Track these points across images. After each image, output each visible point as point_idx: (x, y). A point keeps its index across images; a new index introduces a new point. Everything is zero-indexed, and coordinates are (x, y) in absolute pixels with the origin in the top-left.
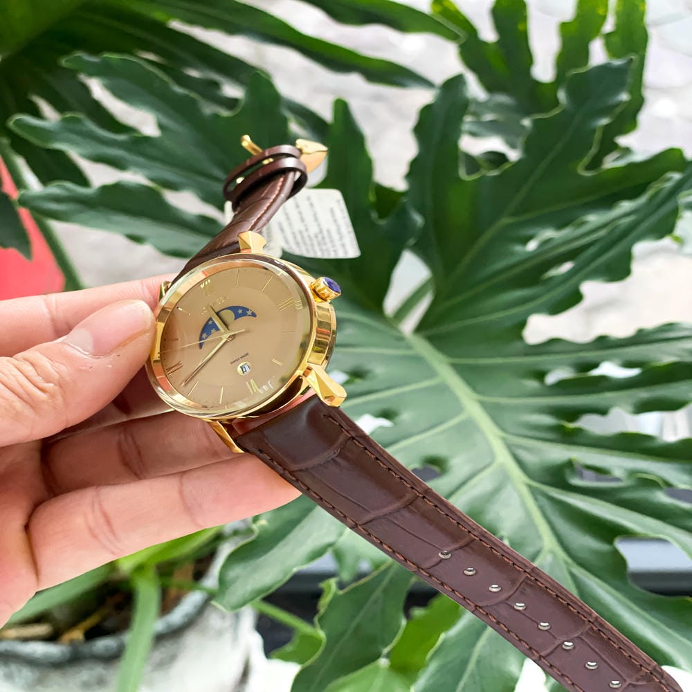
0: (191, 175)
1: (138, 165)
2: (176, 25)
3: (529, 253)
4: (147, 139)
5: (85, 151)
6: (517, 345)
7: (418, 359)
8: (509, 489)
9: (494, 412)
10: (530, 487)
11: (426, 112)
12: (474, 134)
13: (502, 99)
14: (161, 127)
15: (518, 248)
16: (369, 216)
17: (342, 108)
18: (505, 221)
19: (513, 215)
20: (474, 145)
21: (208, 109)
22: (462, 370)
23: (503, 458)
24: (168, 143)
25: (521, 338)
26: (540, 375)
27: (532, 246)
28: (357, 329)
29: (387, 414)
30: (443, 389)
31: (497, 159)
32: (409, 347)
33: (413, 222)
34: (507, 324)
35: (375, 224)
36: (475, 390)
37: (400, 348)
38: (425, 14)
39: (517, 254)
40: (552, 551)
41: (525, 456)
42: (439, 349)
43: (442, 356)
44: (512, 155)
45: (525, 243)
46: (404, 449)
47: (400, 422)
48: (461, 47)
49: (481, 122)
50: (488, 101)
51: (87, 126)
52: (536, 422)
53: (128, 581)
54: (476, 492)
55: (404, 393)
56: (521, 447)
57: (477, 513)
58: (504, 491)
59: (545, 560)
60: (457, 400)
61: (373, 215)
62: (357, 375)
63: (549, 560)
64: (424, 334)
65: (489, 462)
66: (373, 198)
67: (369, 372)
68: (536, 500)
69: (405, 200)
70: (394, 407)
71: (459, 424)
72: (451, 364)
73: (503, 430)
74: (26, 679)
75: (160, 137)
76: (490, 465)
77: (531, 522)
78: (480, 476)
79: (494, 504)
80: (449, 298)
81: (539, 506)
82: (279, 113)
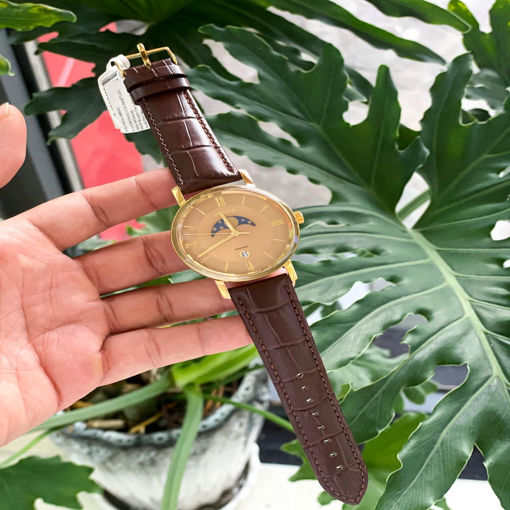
0: (278, 111)
1: (243, 103)
2: (272, 9)
3: (500, 178)
4: (250, 85)
5: (208, 91)
6: (487, 240)
7: (416, 246)
8: (471, 336)
9: (465, 284)
10: (486, 334)
11: (441, 78)
12: (468, 97)
13: (490, 73)
14: (260, 77)
15: (493, 175)
16: (394, 147)
17: (384, 72)
18: (486, 156)
19: (491, 153)
20: (468, 105)
21: (293, 68)
22: (444, 255)
23: (470, 313)
24: (264, 89)
25: (490, 236)
26: (501, 262)
27: (502, 175)
28: (375, 221)
29: (393, 279)
30: (432, 266)
31: (482, 114)
32: (410, 238)
33: (425, 153)
34: (481, 226)
35: (396, 152)
36: (453, 269)
37: (404, 237)
38: (446, 11)
39: (492, 179)
40: (498, 377)
41: (485, 314)
42: (430, 240)
43: (432, 246)
44: (493, 113)
45: (499, 173)
46: (404, 302)
47: (401, 285)
48: (464, 35)
49: (473, 88)
50: (478, 74)
51: (212, 74)
52: (495, 292)
53: (181, 393)
54: (450, 334)
55: (406, 267)
56: (482, 307)
57: (450, 348)
58: (470, 335)
59: (493, 382)
60: (441, 274)
61: (397, 147)
62: (375, 252)
63: (496, 383)
64: (420, 230)
65: (460, 315)
66: (398, 135)
67: (383, 251)
68: (490, 343)
69: (419, 137)
70: (398, 275)
71: (441, 290)
72: (438, 251)
73: (470, 296)
74: (102, 457)
75: (258, 85)
76: (460, 318)
77: (486, 358)
78: (453, 324)
79: (462, 343)
80: (441, 206)
81: (491, 347)
82: (343, 73)
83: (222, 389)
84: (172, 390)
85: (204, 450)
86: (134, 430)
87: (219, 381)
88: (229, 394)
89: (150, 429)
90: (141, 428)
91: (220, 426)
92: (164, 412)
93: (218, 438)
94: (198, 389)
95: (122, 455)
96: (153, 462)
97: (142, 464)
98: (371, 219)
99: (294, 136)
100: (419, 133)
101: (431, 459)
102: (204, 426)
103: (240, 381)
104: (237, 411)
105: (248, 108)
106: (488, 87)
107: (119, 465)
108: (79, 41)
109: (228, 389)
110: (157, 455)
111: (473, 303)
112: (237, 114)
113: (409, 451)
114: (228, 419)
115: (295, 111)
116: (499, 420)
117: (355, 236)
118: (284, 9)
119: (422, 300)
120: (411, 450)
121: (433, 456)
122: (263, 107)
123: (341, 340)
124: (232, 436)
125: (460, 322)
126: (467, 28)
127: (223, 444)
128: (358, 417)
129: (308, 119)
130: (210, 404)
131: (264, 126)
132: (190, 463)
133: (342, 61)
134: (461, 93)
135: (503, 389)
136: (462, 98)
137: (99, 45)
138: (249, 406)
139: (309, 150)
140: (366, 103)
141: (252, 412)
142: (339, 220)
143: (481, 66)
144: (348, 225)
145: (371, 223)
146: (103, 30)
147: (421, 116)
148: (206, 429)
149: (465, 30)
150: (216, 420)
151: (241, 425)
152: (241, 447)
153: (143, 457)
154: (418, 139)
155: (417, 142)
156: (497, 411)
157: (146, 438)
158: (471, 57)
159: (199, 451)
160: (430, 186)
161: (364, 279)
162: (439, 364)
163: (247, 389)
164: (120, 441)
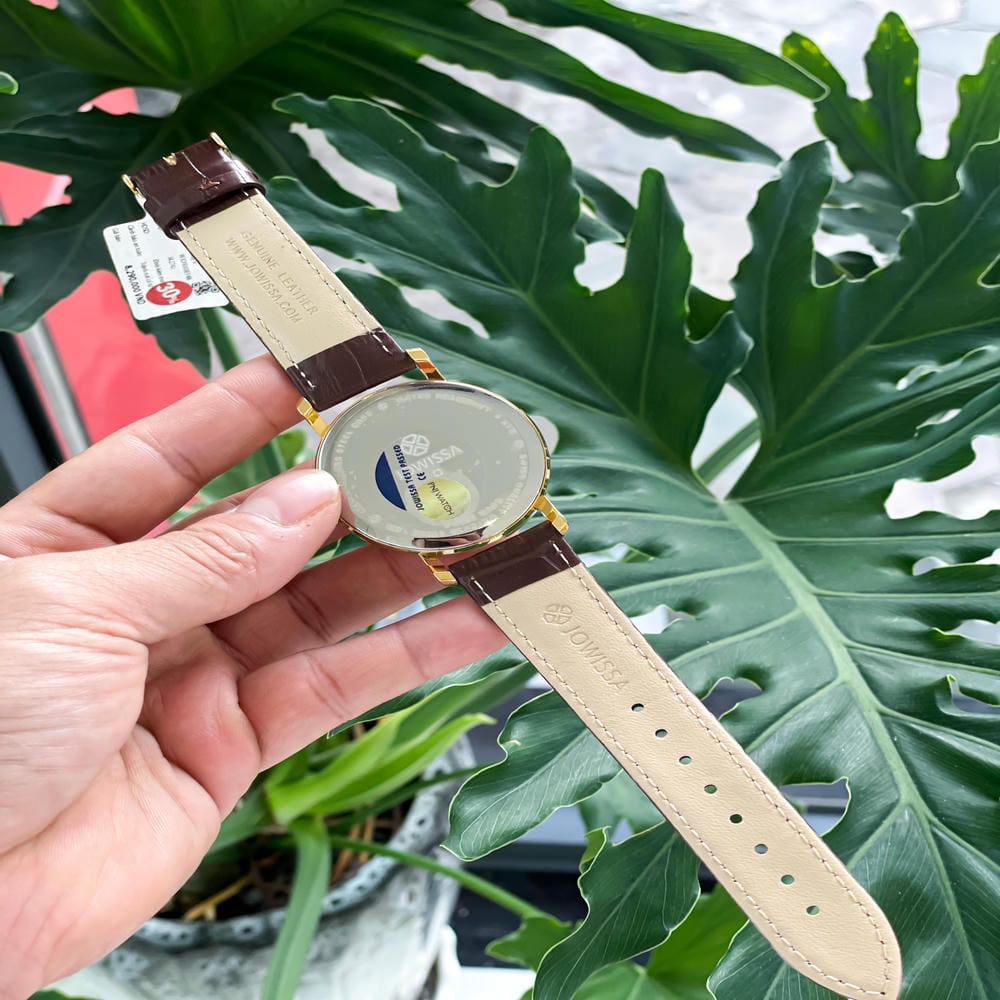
0: (440, 265)
1: (368, 250)
2: (429, 61)
3: (899, 392)
4: (383, 214)
6: (879, 518)
7: (735, 534)
8: (852, 721)
9: (837, 611)
10: (882, 714)
11: (769, 192)
12: (827, 229)
13: (872, 180)
14: (402, 198)
15: (884, 386)
16: (683, 334)
17: (654, 183)
18: (868, 347)
19: (876, 342)
20: (828, 245)
21: (469, 178)
22: (792, 551)
23: (848, 672)
24: (411, 222)
25: (883, 511)
26: (906, 563)
27: (903, 384)
28: (649, 484)
29: (689, 607)
30: (768, 575)
31: (859, 263)
32: (723, 518)
33: (744, 345)
34: (864, 489)
35: (687, 345)
36: (810, 580)
37: (710, 517)
38: (776, 57)
39: (883, 394)
40: (911, 806)
41: (880, 673)
42: (763, 522)
43: (768, 533)
44: (881, 260)
45: (895, 380)
46: (711, 654)
47: (706, 617)
48: (816, 105)
49: (841, 210)
50: (850, 182)
51: (304, 194)
52: (897, 627)
53: (286, 836)
54: (809, 718)
55: (716, 578)
56: (873, 659)
57: (809, 748)
58: (848, 719)
59: (901, 817)
60: (787, 591)
61: (687, 333)
62: (651, 550)
63: (907, 817)
64: (742, 500)
65: (828, 679)
66: (687, 309)
67: (667, 547)
68: (892, 734)
69: (731, 312)
70: (699, 596)
71: (788, 624)
72: (780, 543)
73: (849, 636)
74: (129, 970)
75: (400, 213)
76: (829, 683)
77: (884, 764)
78: (814, 697)
79: (833, 736)
80: (782, 452)
81: (895, 743)
82: (570, 186)
83: (371, 823)
84: (268, 830)
85: (338, 952)
86: (193, 913)
87: (365, 809)
88: (384, 835)
89: (226, 912)
90: (209, 910)
91: (367, 901)
92: (254, 876)
93: (367, 924)
94: (319, 825)
95: (172, 967)
96: (235, 979)
97: (213, 983)
98: (640, 482)
99: (476, 315)
100: (730, 304)
101: (779, 987)
102: (335, 902)
103: (406, 807)
104: (401, 868)
105: (378, 260)
106: (868, 208)
107: (167, 986)
108: (36, 132)
109: (384, 824)
110: (241, 963)
111: (854, 651)
112: (357, 275)
113: (731, 972)
114: (383, 885)
115: (476, 266)
116: (918, 895)
117: (608, 519)
118: (451, 60)
119: (748, 648)
120: (736, 969)
121: (781, 980)
122: (412, 259)
123: (581, 741)
124: (394, 921)
125: (830, 693)
126: (822, 91)
127: (378, 936)
128: (624, 899)
129: (506, 282)
130: (346, 855)
131: (413, 297)
132: (312, 976)
133: (568, 161)
134: (812, 222)
135: (923, 831)
136: (814, 231)
137: (78, 140)
138: (427, 860)
139: (509, 345)
140: (622, 245)
141: (434, 870)
142: (574, 486)
143: (853, 167)
144: (594, 496)
145: (640, 491)
146: (86, 108)
147: (733, 271)
148: (339, 907)
149: (817, 96)
150: (360, 888)
151: (411, 897)
152: (416, 939)
153: (214, 967)
154: (730, 315)
155: (728, 321)
156: (913, 876)
157: (217, 929)
158: (832, 148)
159: (327, 952)
160: (758, 412)
161: (629, 608)
162: (789, 782)
163: (421, 822)
164: (166, 937)
